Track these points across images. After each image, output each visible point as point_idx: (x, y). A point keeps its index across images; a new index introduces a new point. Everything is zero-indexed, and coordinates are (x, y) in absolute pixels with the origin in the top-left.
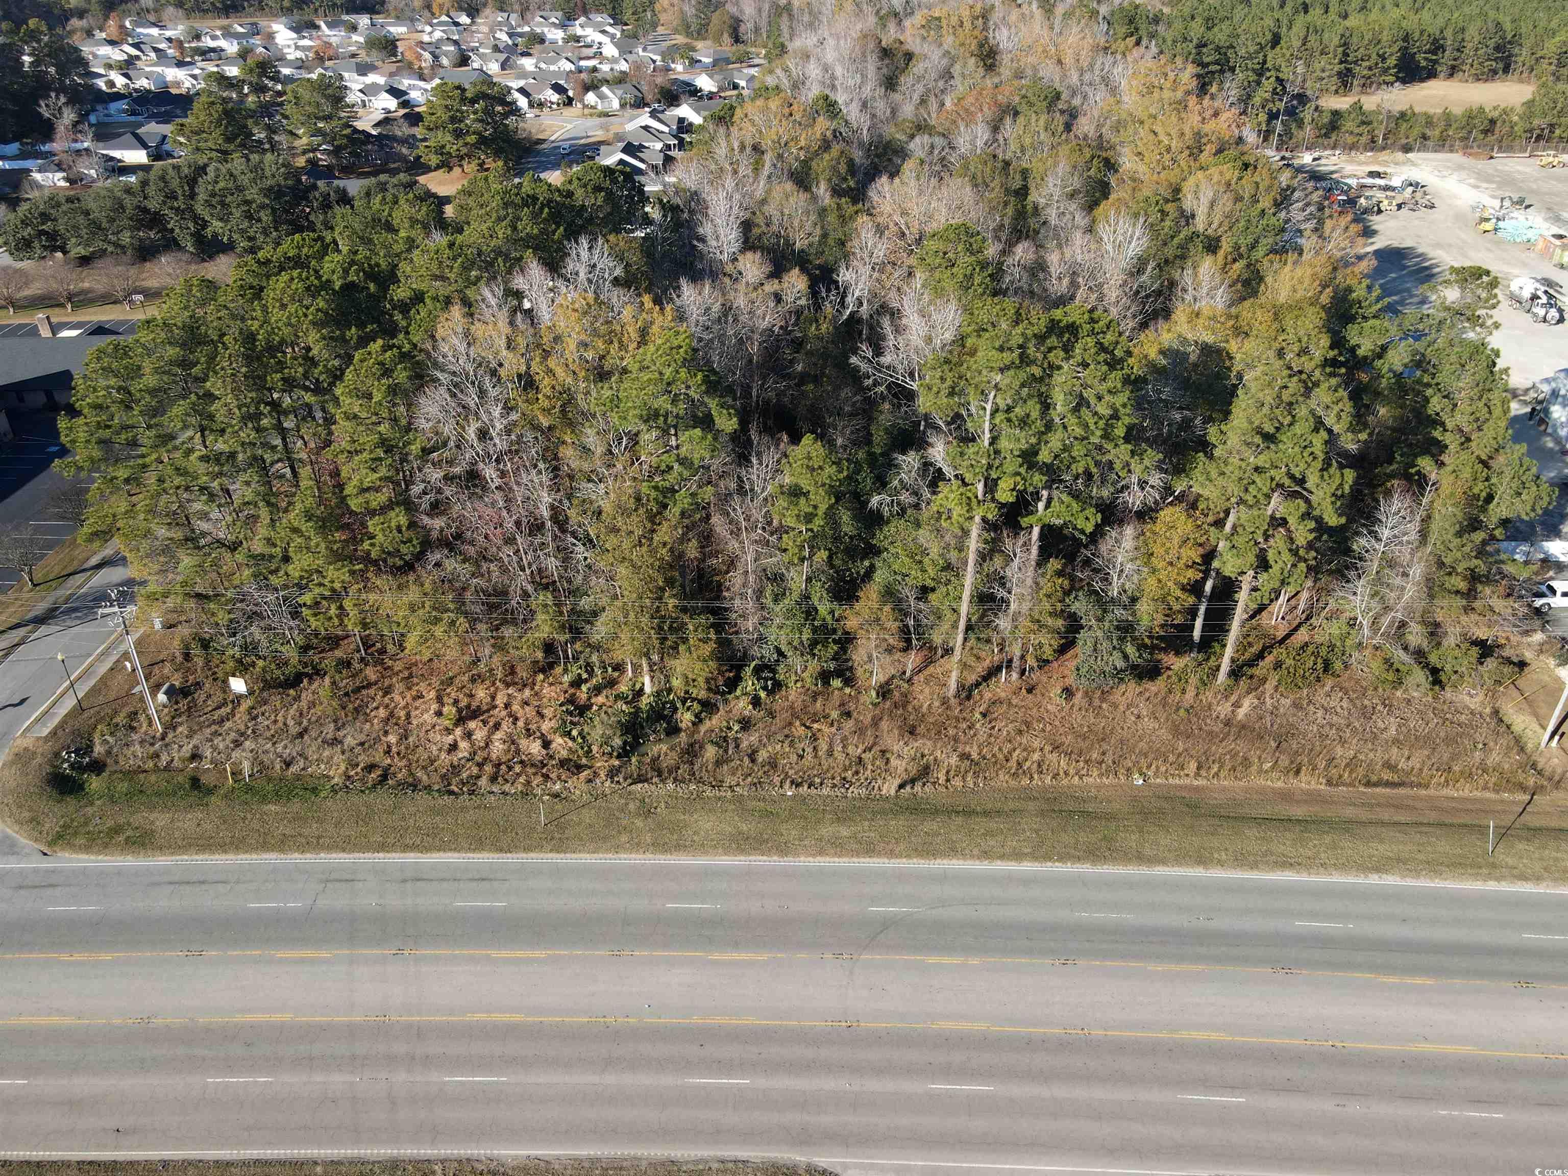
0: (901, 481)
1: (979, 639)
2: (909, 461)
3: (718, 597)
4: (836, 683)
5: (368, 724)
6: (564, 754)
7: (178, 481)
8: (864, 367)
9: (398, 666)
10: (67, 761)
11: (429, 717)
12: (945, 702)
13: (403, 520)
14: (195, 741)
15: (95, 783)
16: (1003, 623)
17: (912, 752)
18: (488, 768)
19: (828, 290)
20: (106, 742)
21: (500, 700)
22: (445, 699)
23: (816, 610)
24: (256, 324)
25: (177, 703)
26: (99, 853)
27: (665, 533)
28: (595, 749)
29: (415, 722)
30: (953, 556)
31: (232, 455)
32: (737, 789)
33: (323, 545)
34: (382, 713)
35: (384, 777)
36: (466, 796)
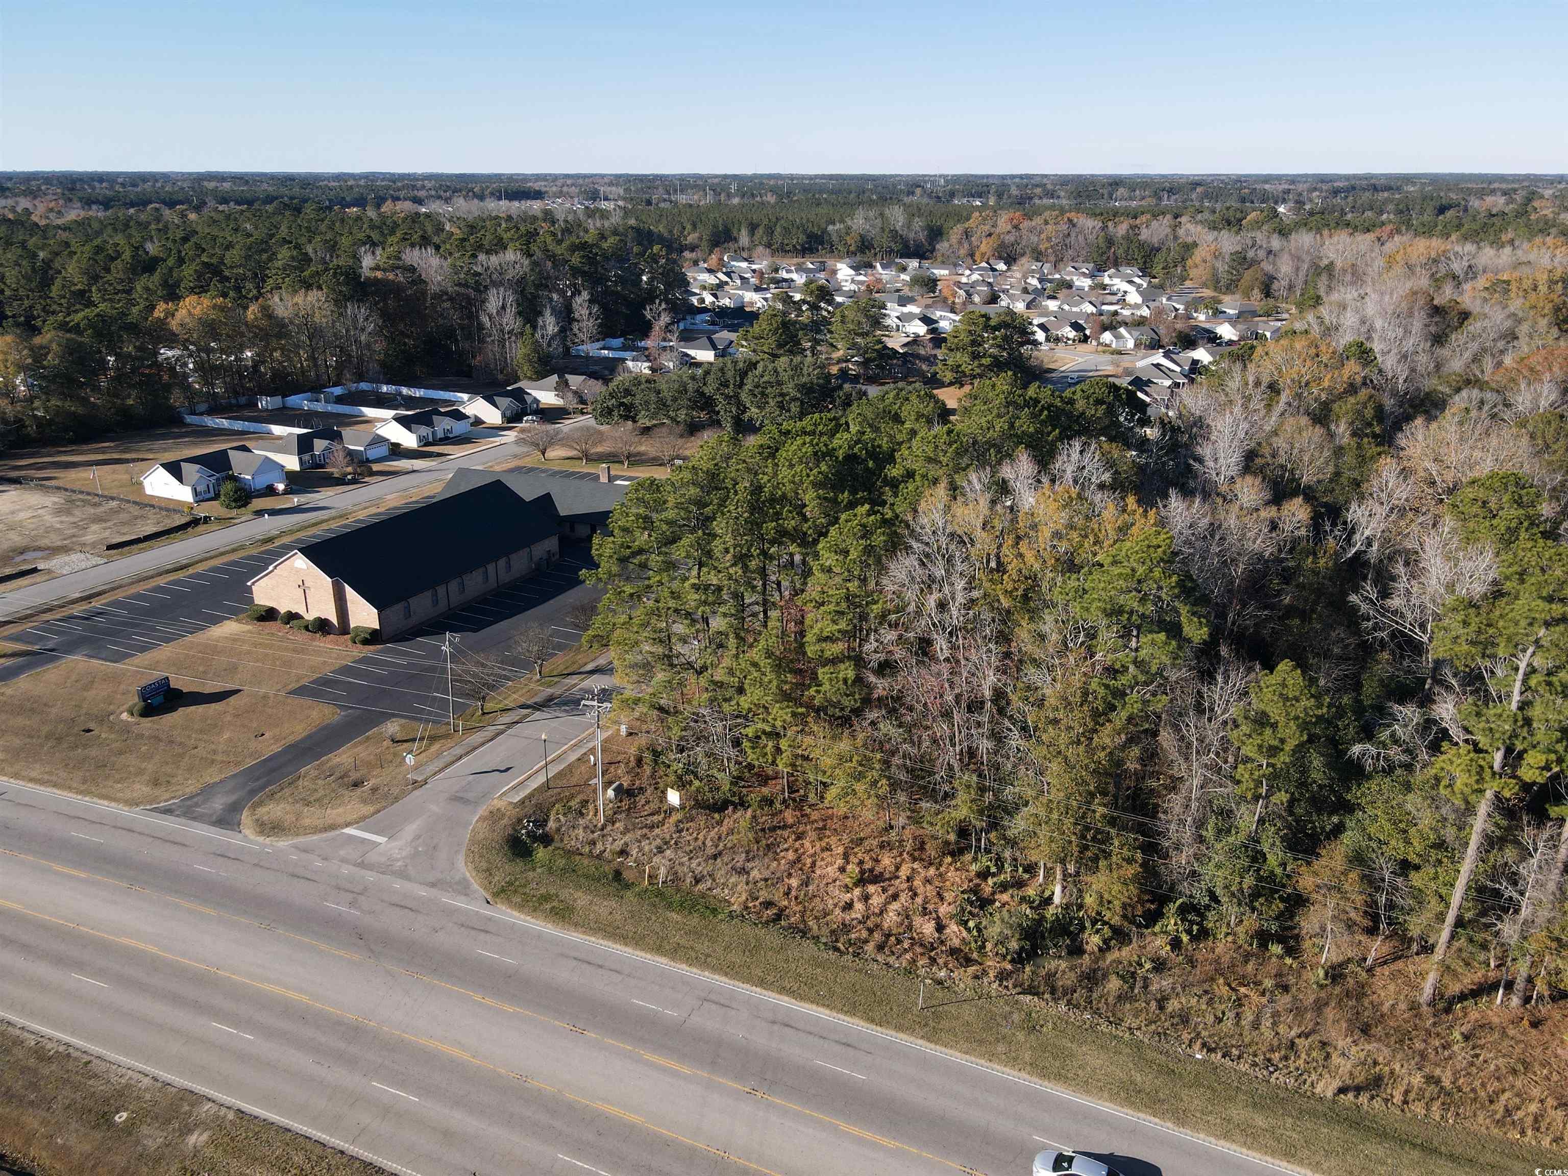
0: (1393, 735)
1: (1471, 940)
2: (1409, 713)
3: (1154, 815)
4: (1276, 949)
5: (775, 864)
6: (956, 942)
7: (672, 604)
8: (1364, 607)
9: (815, 815)
10: (526, 828)
11: (832, 871)
12: (1414, 1007)
13: (851, 674)
14: (628, 838)
15: (541, 853)
16: (1509, 929)
17: (1362, 1055)
18: (877, 936)
19: (1334, 524)
20: (558, 820)
21: (904, 872)
22: (852, 858)
23: (1265, 859)
24: (766, 478)
25: (621, 801)
26: (528, 914)
27: (1107, 737)
28: (989, 946)
29: (818, 872)
30: (1450, 833)
31: (719, 589)
32: (1138, 1033)
33: (775, 683)
34: (791, 855)
35: (778, 917)
36: (850, 957)
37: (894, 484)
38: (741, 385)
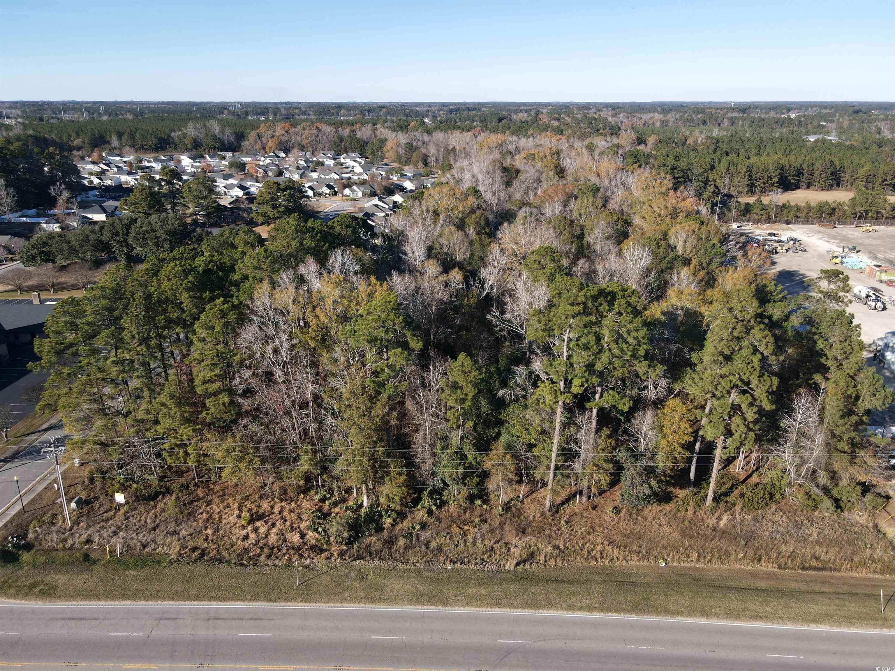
0: (516, 382)
1: (562, 475)
2: (521, 370)
3: (410, 447)
4: (478, 502)
5: (195, 523)
6: (313, 542)
7: (100, 375)
8: (494, 321)
9: (217, 488)
10: (11, 542)
11: (232, 519)
12: (543, 514)
13: (227, 400)
14: (90, 532)
15: (26, 556)
16: (577, 466)
17: (524, 544)
18: (266, 550)
19: (475, 280)
20: (36, 531)
21: (277, 509)
22: (244, 509)
23: (467, 458)
24: (153, 289)
25: (82, 509)
26: (22, 599)
27: (379, 410)
28: (332, 539)
29: (224, 522)
30: (547, 425)
31: (132, 361)
32: (417, 564)
33: (179, 413)
34: (205, 516)
35: (202, 555)
36: (251, 567)
37: (237, 284)
38: (128, 234)
